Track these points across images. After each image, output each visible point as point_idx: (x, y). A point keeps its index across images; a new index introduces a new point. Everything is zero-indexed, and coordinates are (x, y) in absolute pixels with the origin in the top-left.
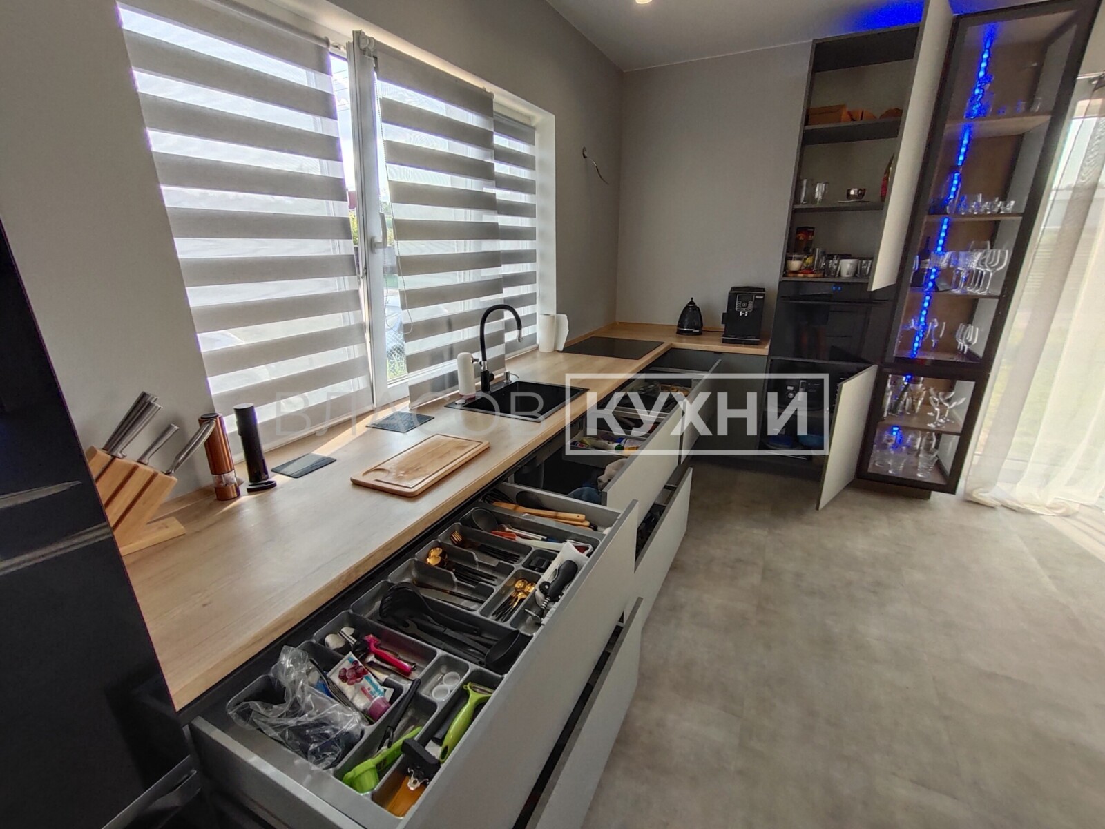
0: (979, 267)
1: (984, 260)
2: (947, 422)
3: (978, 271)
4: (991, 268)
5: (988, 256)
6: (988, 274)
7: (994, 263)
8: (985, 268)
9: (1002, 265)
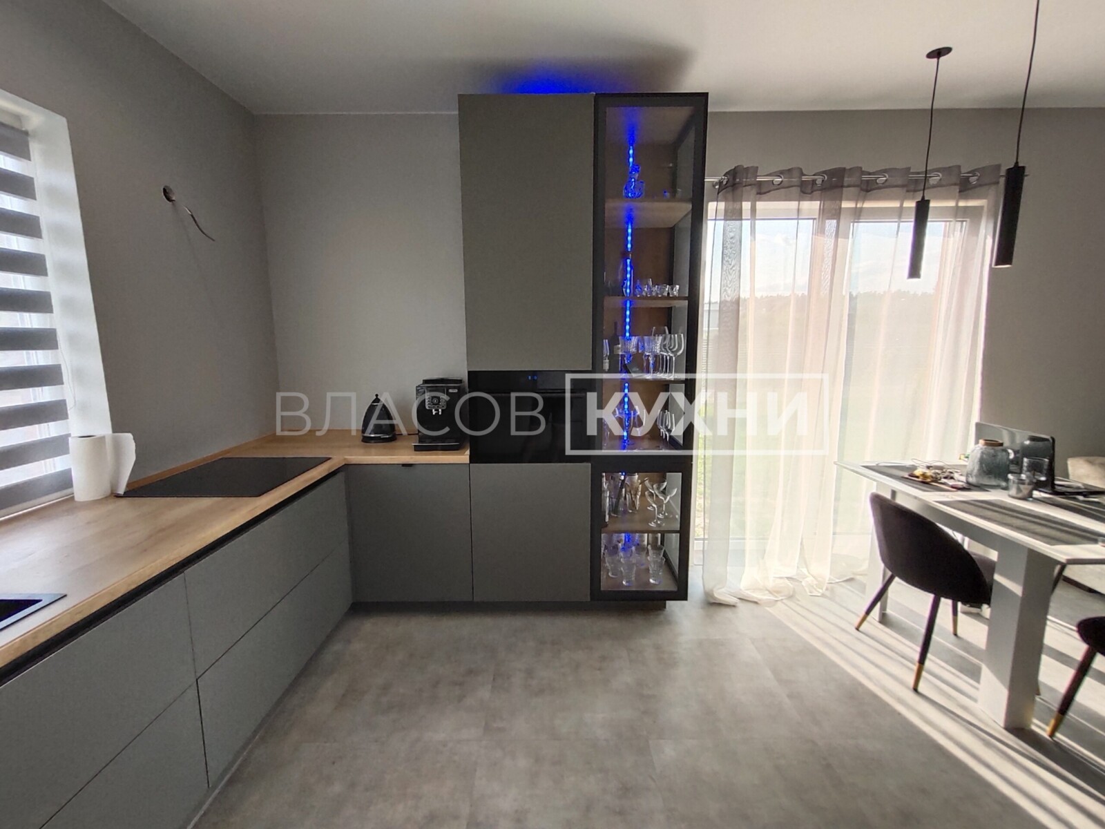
0: (663, 351)
1: (665, 346)
2: (666, 518)
3: (663, 356)
4: (672, 352)
5: (667, 342)
6: (671, 358)
7: (674, 347)
8: (668, 352)
9: (681, 349)
